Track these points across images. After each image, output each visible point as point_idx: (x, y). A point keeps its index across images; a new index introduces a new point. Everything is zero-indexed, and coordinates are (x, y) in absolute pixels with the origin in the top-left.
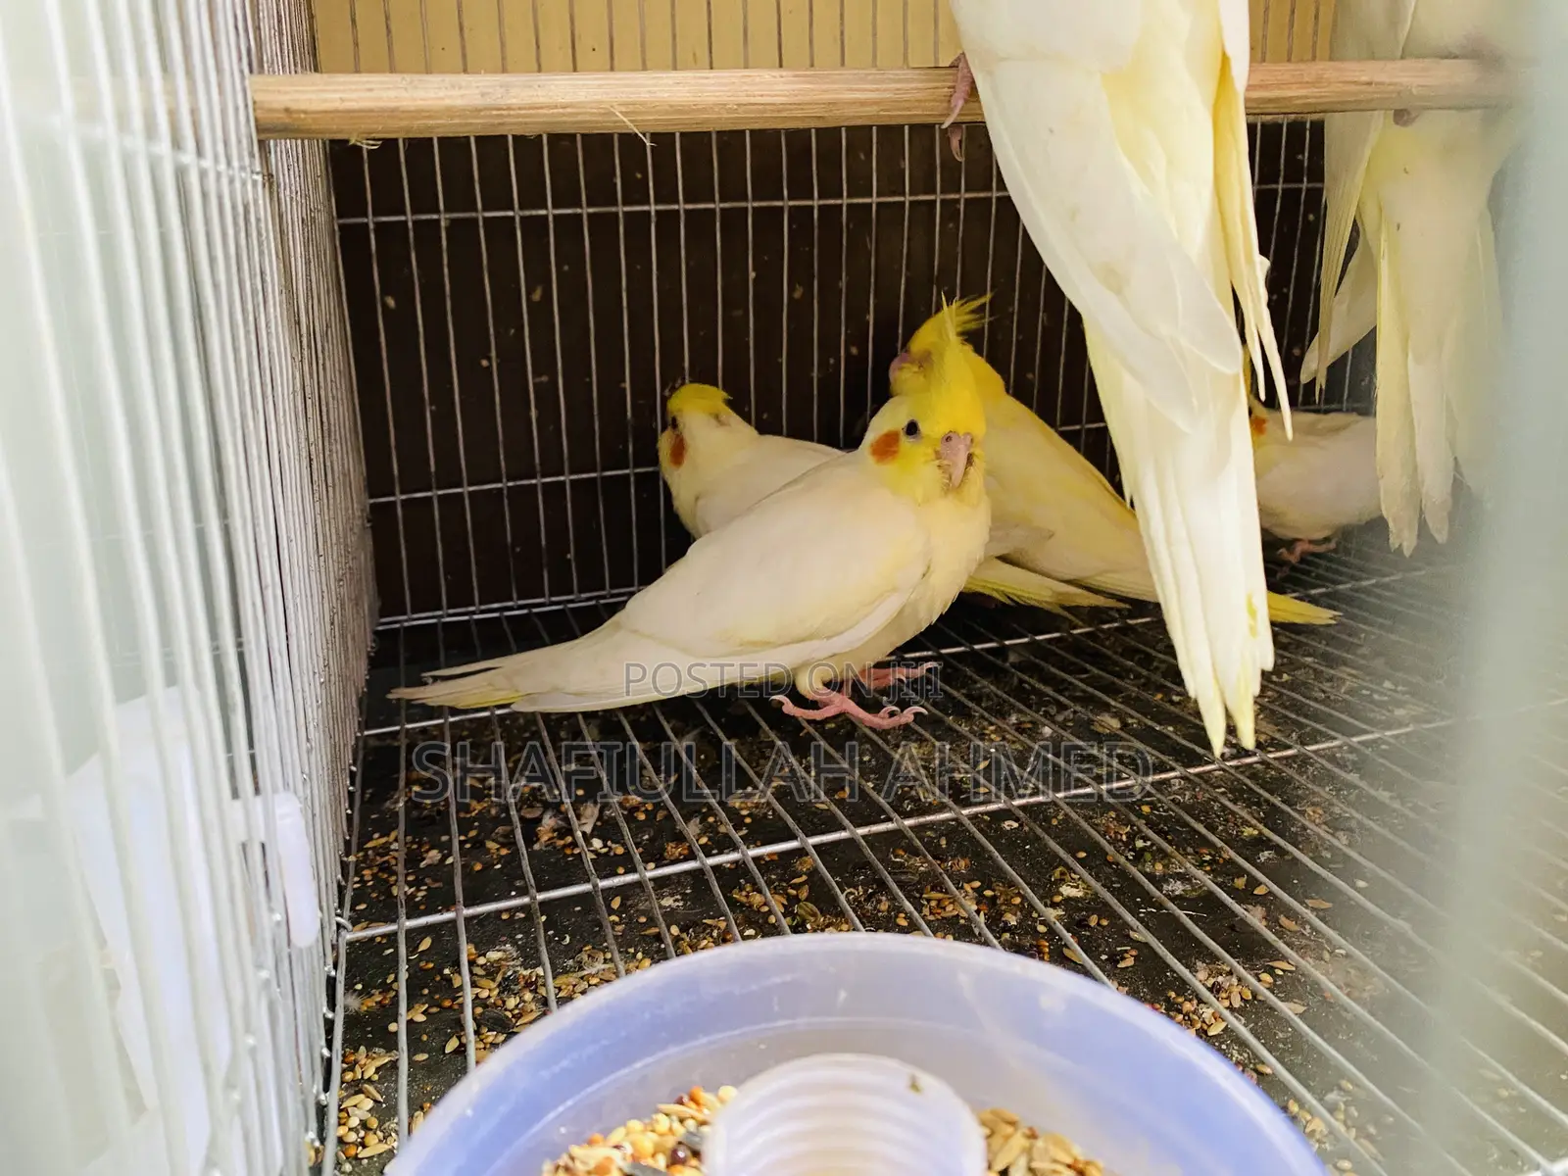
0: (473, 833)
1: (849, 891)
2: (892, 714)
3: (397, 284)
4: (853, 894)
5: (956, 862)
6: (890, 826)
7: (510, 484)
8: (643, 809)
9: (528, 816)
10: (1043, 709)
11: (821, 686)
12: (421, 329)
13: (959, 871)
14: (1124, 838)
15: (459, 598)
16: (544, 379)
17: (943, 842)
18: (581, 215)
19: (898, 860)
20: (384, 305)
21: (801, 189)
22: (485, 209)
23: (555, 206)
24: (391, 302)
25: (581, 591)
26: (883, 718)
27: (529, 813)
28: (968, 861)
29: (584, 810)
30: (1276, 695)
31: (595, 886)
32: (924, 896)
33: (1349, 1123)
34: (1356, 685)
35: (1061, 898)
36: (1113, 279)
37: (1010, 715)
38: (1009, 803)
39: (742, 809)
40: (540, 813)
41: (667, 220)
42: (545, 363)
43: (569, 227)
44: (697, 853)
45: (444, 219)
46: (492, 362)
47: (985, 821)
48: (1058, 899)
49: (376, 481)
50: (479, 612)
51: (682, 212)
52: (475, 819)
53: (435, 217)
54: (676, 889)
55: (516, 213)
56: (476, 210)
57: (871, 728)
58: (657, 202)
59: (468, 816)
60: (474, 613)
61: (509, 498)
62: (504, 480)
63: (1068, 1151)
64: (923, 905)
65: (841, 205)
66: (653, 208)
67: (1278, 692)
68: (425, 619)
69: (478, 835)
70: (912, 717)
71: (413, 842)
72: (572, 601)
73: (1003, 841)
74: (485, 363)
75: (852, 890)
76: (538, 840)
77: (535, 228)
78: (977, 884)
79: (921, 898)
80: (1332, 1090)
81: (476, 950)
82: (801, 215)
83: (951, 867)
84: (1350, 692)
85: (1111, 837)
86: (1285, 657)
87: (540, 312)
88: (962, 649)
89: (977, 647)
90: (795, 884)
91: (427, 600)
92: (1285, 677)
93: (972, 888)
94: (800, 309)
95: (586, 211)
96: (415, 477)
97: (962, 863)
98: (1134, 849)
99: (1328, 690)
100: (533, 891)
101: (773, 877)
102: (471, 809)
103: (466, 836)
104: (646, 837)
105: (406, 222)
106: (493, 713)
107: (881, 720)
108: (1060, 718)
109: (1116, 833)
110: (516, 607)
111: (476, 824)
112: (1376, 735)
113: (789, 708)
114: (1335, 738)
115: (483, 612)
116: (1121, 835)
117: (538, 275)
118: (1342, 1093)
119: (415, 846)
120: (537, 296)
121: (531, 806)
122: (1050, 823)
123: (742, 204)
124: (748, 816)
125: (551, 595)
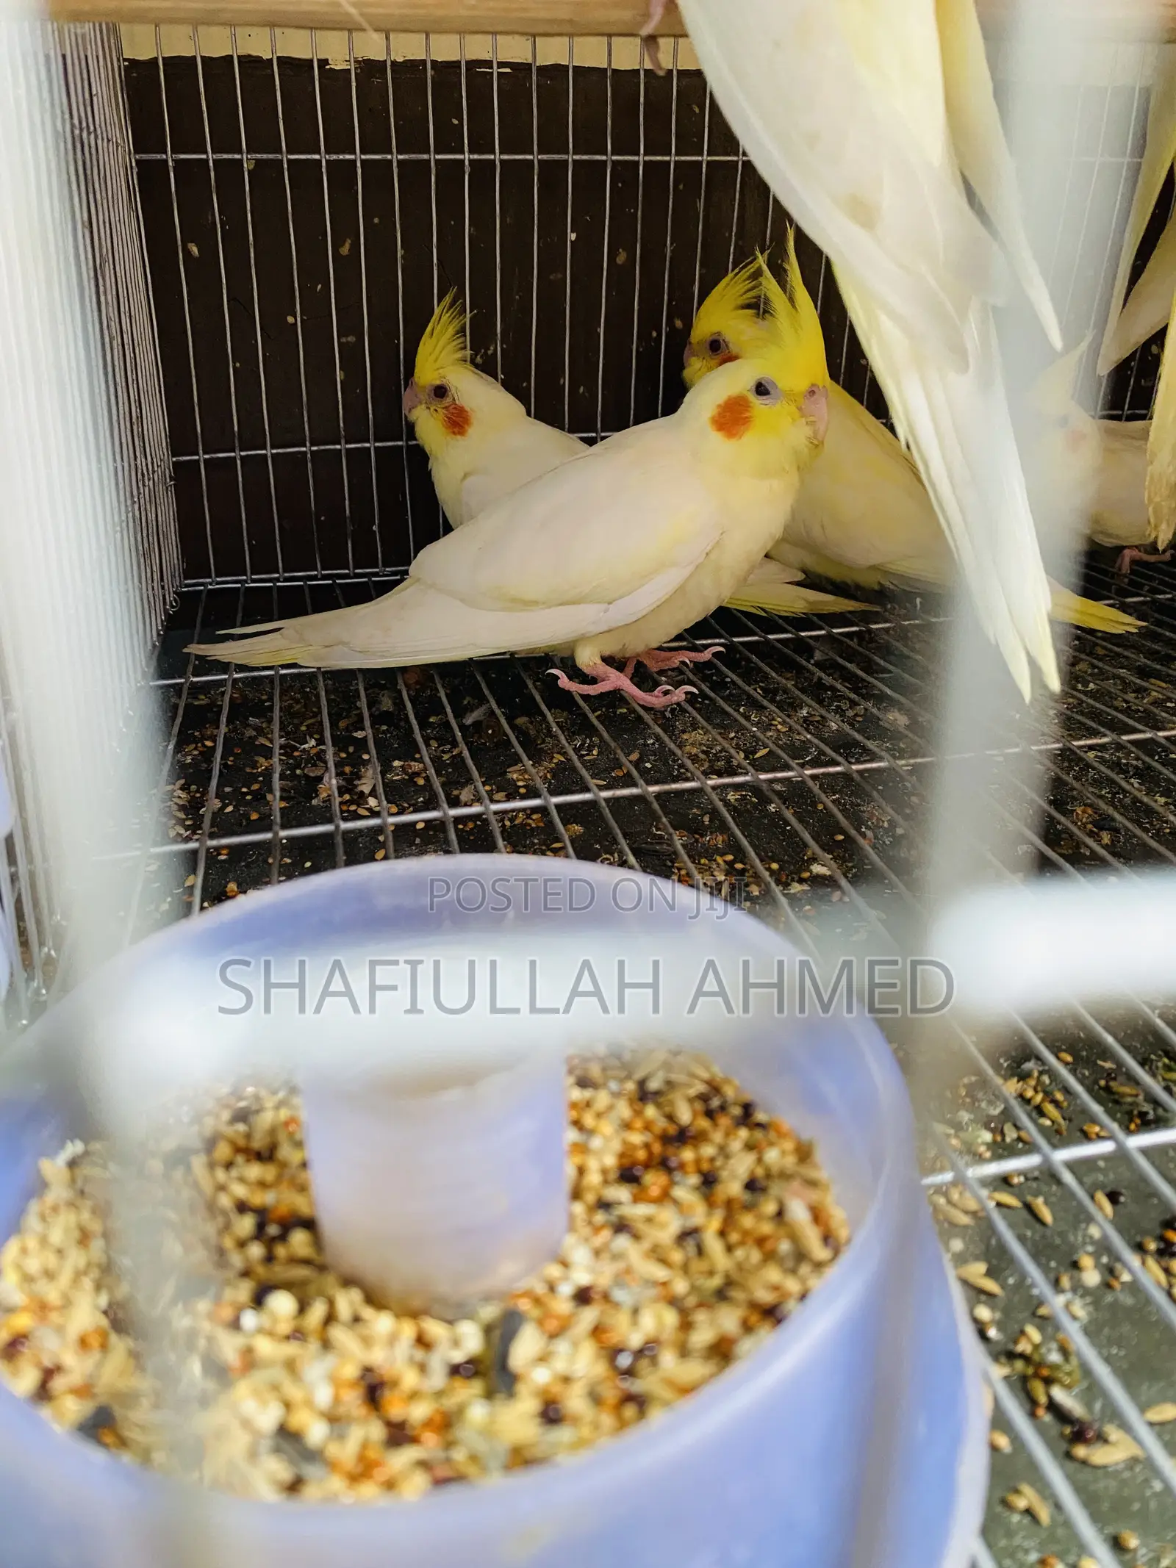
0: (255, 787)
1: (605, 856)
2: (666, 693)
3: (198, 229)
4: (609, 859)
5: (714, 837)
6: (634, 791)
7: (314, 448)
8: (424, 775)
9: (311, 775)
10: (835, 704)
11: (599, 661)
12: (224, 281)
13: (716, 845)
14: (886, 825)
15: (264, 564)
16: (351, 339)
17: (706, 819)
18: (391, 161)
19: (659, 833)
20: (187, 253)
21: (626, 144)
22: (289, 152)
23: (362, 152)
24: (194, 250)
25: (385, 565)
26: (657, 697)
27: (313, 771)
28: (725, 837)
29: (366, 771)
30: (1075, 702)
31: (337, 827)
32: (676, 865)
33: (1039, 1089)
34: (1161, 696)
35: (808, 874)
36: (863, 213)
37: (801, 708)
38: (755, 776)
39: (518, 780)
40: (322, 772)
41: (483, 171)
42: (350, 323)
43: (377, 173)
44: (441, 803)
45: (247, 160)
46: (295, 319)
47: (752, 802)
48: (806, 875)
49: (180, 439)
50: (281, 579)
51: (497, 162)
52: (260, 774)
53: (237, 156)
54: (440, 846)
55: (323, 157)
56: (280, 152)
57: (642, 707)
58: (471, 152)
59: (255, 771)
60: (278, 580)
61: (312, 461)
62: (308, 444)
63: (707, 1069)
64: (673, 873)
65: (668, 163)
66: (467, 157)
67: (1078, 699)
68: (228, 583)
69: (260, 789)
70: (683, 696)
71: (197, 791)
72: (376, 575)
73: (766, 821)
74: (290, 319)
75: (608, 856)
76: (317, 796)
77: (342, 173)
78: (730, 857)
79: (673, 867)
80: (1029, 1060)
81: (238, 888)
82: (625, 172)
83: (709, 841)
84: (1155, 703)
85: (873, 823)
86: (1097, 667)
87: (347, 266)
88: (756, 638)
89: (771, 637)
90: (555, 848)
91: (230, 565)
92: (1092, 686)
93: (725, 861)
94: (621, 277)
95: (396, 157)
96: (218, 438)
97: (720, 838)
98: (893, 836)
99: (1132, 700)
100: (276, 828)
101: (536, 841)
102: (258, 765)
103: (249, 788)
104: (422, 799)
105: (207, 161)
106: (277, 672)
107: (655, 699)
108: (850, 713)
109: (878, 819)
110: (319, 576)
111: (261, 779)
112: (1148, 735)
113: (564, 682)
114: (1105, 735)
115: (286, 580)
116: (883, 822)
117: (345, 228)
118: (1039, 1063)
119: (198, 795)
120: (345, 250)
121: (315, 765)
122: (816, 807)
123: (564, 157)
124: (523, 786)
125: (355, 568)
